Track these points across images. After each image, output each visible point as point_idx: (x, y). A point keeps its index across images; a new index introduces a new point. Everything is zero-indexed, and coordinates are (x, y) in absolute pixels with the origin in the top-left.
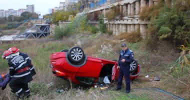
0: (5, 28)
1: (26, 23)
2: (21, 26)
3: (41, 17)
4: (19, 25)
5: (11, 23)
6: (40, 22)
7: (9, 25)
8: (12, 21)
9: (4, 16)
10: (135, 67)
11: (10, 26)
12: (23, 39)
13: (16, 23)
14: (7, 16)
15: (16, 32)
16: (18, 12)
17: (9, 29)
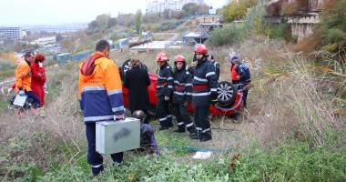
0: (158, 30)
1: (188, 21)
2: (182, 26)
3: (212, 12)
4: (178, 24)
5: (166, 21)
6: (211, 20)
7: (164, 24)
8: (168, 17)
9: (158, 11)
10: (231, 96)
11: (166, 26)
12: (179, 47)
13: (175, 21)
14: (162, 11)
15: (172, 36)
16: (178, 4)
17: (163, 30)
